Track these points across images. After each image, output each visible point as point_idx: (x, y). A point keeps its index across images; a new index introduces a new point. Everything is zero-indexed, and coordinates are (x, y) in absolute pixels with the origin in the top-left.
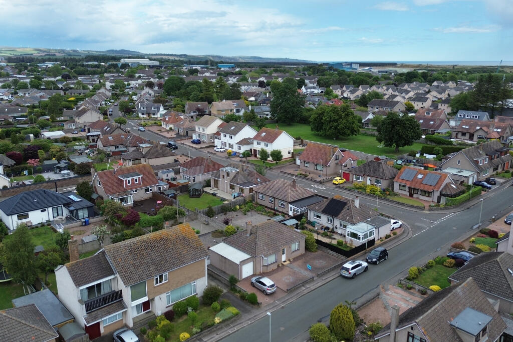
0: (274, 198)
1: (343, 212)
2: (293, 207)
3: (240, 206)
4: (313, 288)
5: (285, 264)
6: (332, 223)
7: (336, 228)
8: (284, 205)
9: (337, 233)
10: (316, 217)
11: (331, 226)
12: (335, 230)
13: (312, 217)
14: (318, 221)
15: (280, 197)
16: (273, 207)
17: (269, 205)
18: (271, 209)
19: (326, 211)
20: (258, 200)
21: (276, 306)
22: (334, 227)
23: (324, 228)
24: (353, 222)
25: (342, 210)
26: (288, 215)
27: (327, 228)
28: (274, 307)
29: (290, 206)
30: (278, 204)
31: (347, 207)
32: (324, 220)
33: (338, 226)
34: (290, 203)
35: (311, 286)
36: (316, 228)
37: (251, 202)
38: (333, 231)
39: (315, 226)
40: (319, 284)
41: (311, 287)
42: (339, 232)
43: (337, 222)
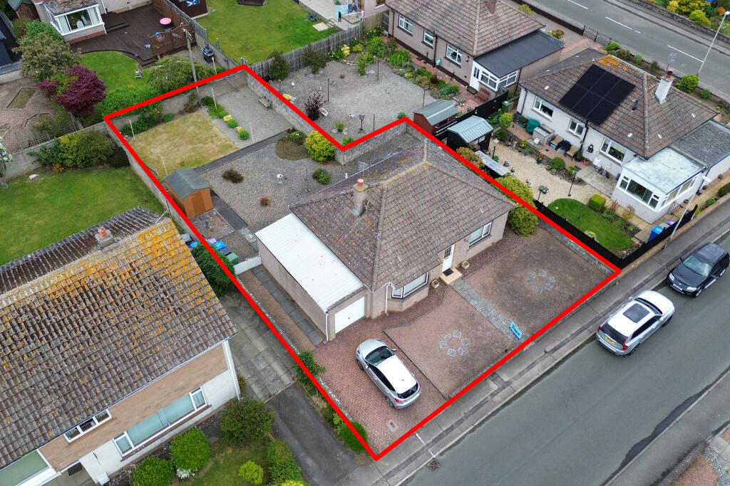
0: (437, 37)
1: (618, 114)
2: (482, 69)
3: (352, 45)
4: (518, 385)
5: (449, 280)
6: (582, 137)
7: (591, 150)
8: (459, 60)
9: (589, 163)
10: (538, 110)
11: (575, 143)
12: (586, 154)
13: (529, 105)
14: (542, 121)
15: (450, 35)
16: (431, 57)
17: (423, 50)
18: (427, 60)
19: (571, 102)
20: (396, 30)
21: (416, 455)
22: (586, 147)
23: (555, 143)
24: (644, 150)
25: (615, 108)
26: (466, 84)
27: (565, 145)
28: (411, 460)
29: (475, 65)
30: (442, 54)
31: (632, 99)
32: (561, 123)
33: (597, 148)
34: (476, 59)
35: (516, 377)
36: (537, 141)
37: (379, 34)
38: (578, 157)
39: (534, 133)
40: (537, 371)
41: (515, 384)
42: (597, 161)
43: (595, 138)
